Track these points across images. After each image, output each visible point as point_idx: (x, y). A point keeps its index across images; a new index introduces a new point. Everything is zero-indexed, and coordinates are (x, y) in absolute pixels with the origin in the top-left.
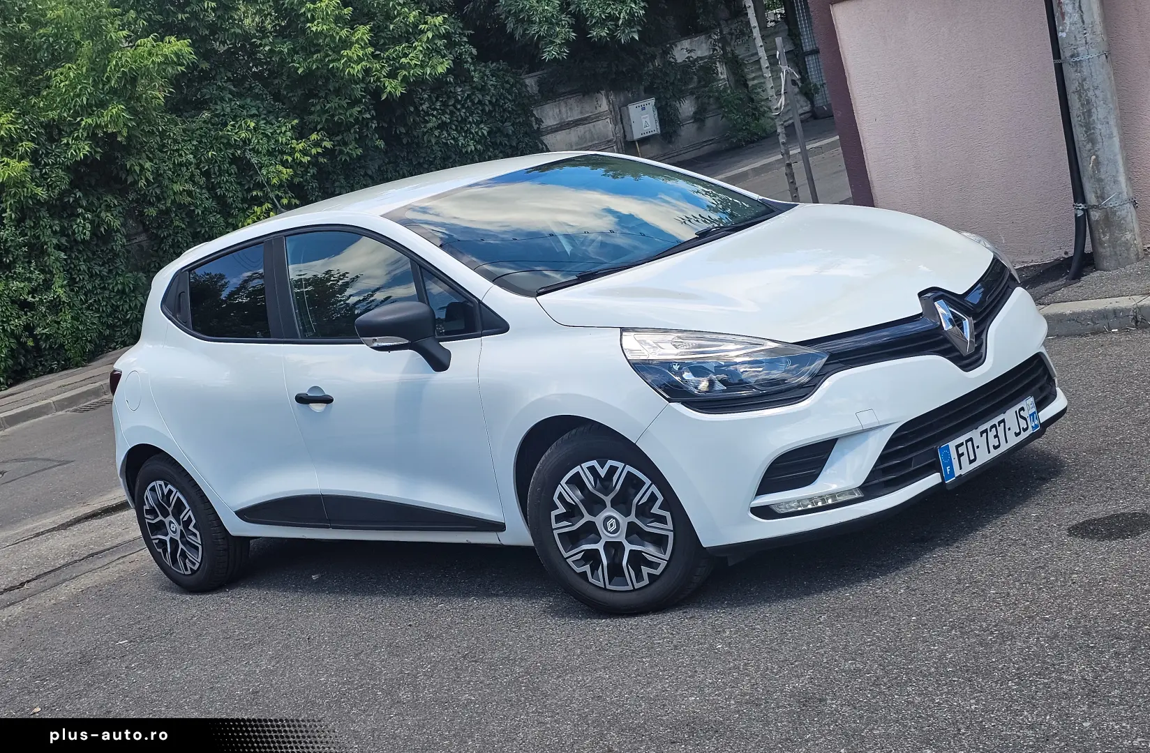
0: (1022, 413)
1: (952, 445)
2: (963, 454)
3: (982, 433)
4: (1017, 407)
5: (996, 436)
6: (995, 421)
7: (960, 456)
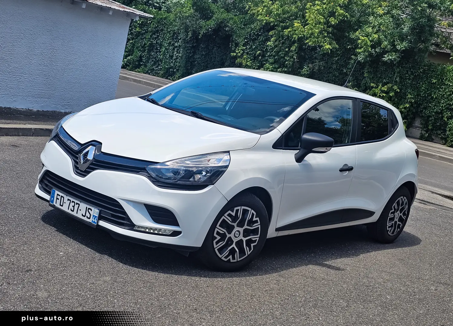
0: (90, 210)
1: (57, 192)
2: (58, 199)
3: (68, 200)
4: (88, 207)
5: (74, 207)
6: (76, 201)
7: (57, 199)
